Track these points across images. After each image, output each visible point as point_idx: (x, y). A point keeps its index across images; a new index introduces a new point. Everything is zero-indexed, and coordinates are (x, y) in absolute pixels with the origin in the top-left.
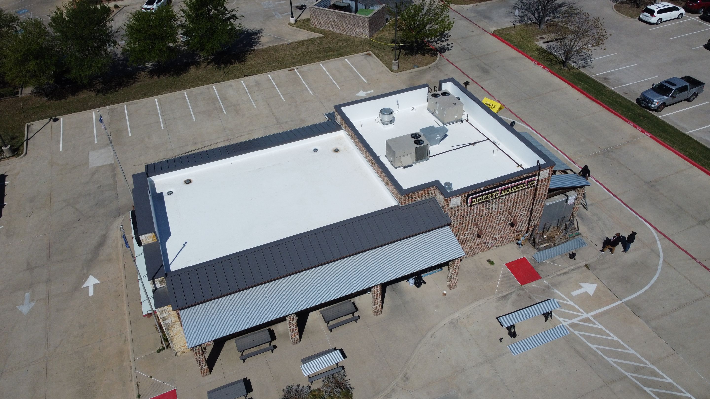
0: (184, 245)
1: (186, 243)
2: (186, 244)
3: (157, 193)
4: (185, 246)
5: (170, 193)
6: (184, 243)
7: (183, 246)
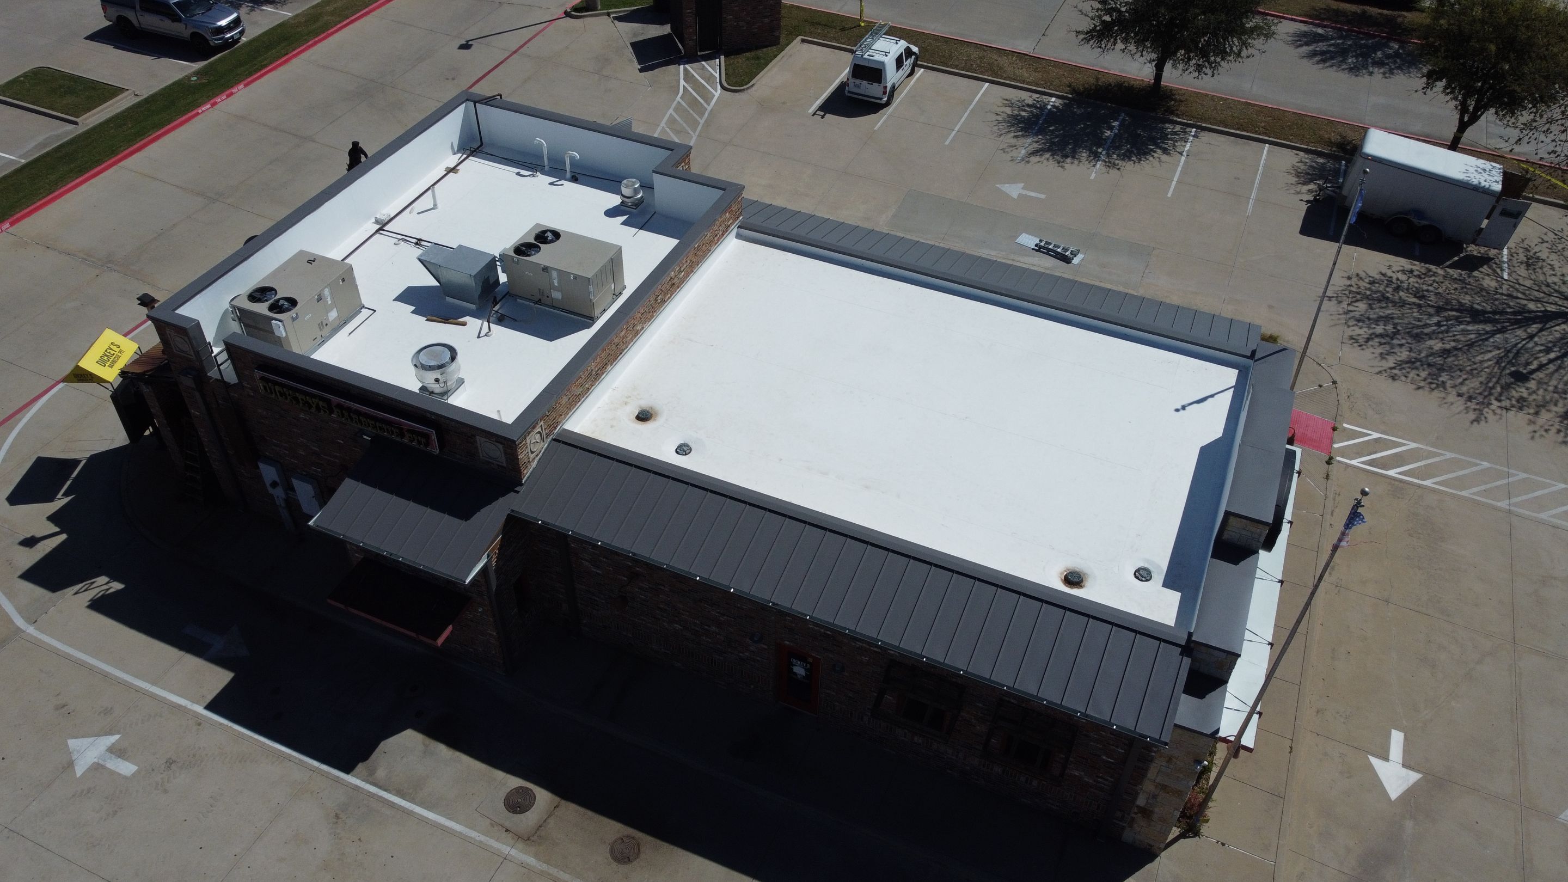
0: (1184, 408)
1: (1177, 410)
2: (1179, 407)
3: (1179, 594)
4: (1183, 404)
5: (1143, 575)
6: (1182, 412)
7: (1187, 408)
